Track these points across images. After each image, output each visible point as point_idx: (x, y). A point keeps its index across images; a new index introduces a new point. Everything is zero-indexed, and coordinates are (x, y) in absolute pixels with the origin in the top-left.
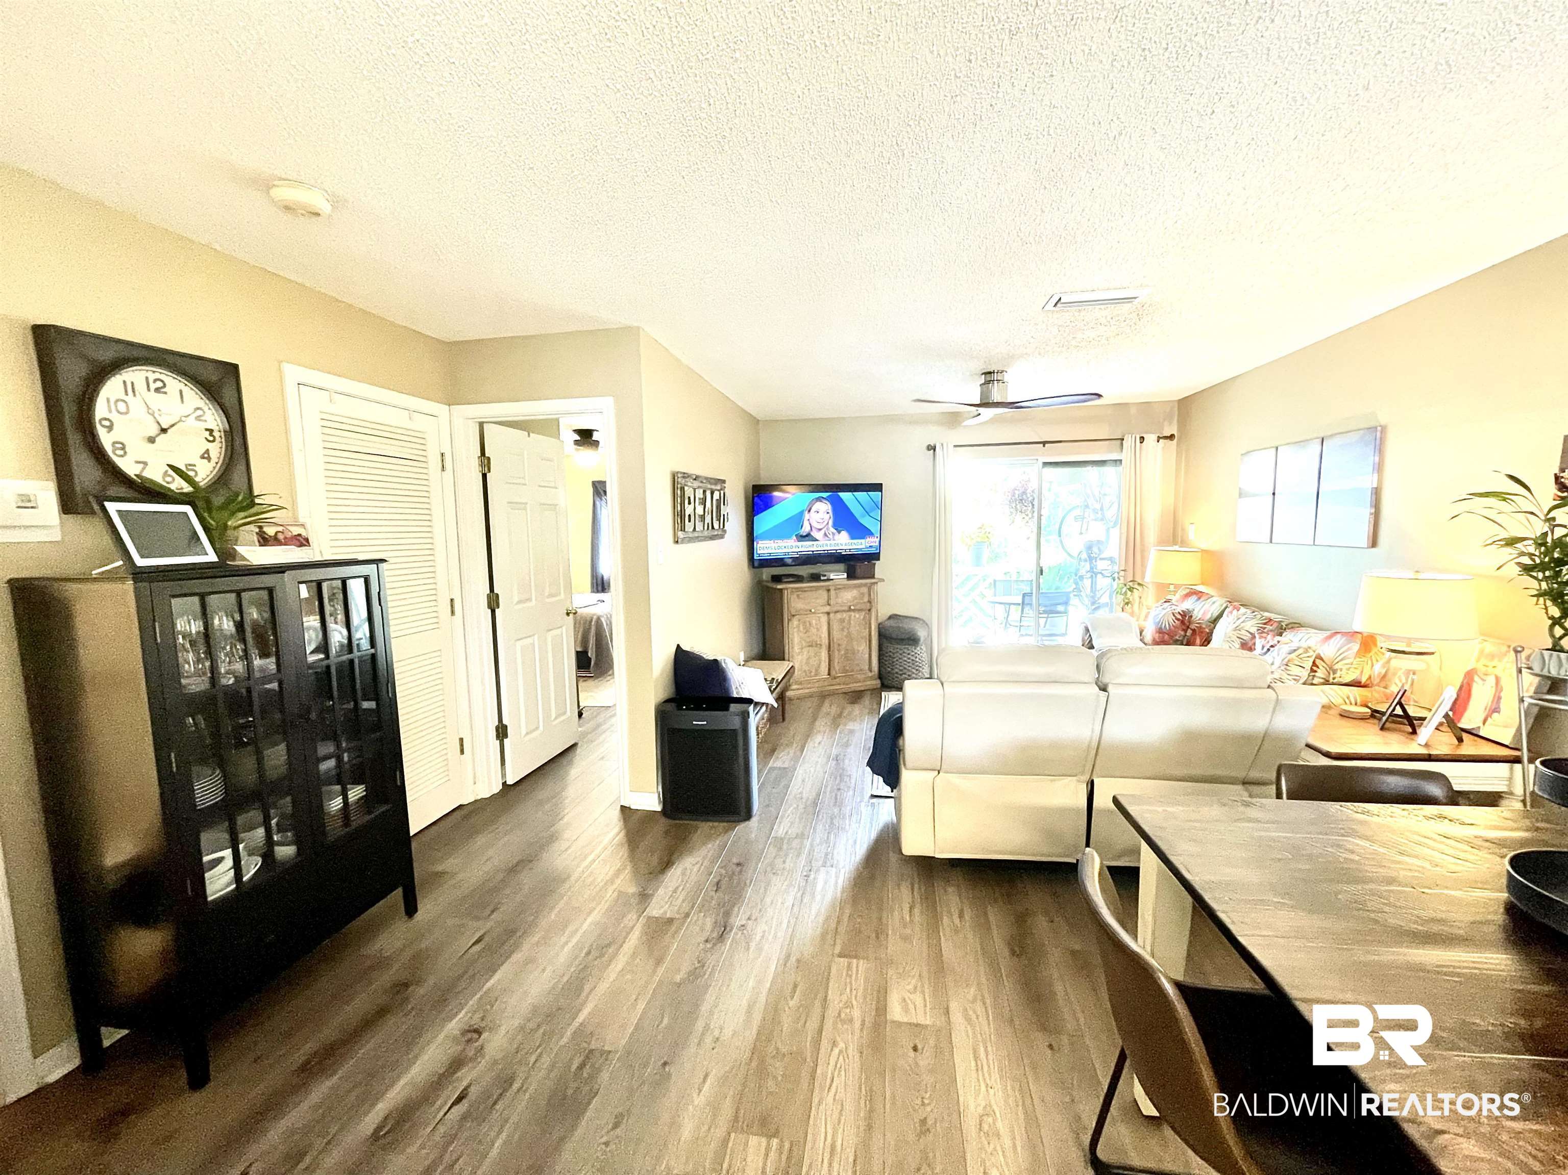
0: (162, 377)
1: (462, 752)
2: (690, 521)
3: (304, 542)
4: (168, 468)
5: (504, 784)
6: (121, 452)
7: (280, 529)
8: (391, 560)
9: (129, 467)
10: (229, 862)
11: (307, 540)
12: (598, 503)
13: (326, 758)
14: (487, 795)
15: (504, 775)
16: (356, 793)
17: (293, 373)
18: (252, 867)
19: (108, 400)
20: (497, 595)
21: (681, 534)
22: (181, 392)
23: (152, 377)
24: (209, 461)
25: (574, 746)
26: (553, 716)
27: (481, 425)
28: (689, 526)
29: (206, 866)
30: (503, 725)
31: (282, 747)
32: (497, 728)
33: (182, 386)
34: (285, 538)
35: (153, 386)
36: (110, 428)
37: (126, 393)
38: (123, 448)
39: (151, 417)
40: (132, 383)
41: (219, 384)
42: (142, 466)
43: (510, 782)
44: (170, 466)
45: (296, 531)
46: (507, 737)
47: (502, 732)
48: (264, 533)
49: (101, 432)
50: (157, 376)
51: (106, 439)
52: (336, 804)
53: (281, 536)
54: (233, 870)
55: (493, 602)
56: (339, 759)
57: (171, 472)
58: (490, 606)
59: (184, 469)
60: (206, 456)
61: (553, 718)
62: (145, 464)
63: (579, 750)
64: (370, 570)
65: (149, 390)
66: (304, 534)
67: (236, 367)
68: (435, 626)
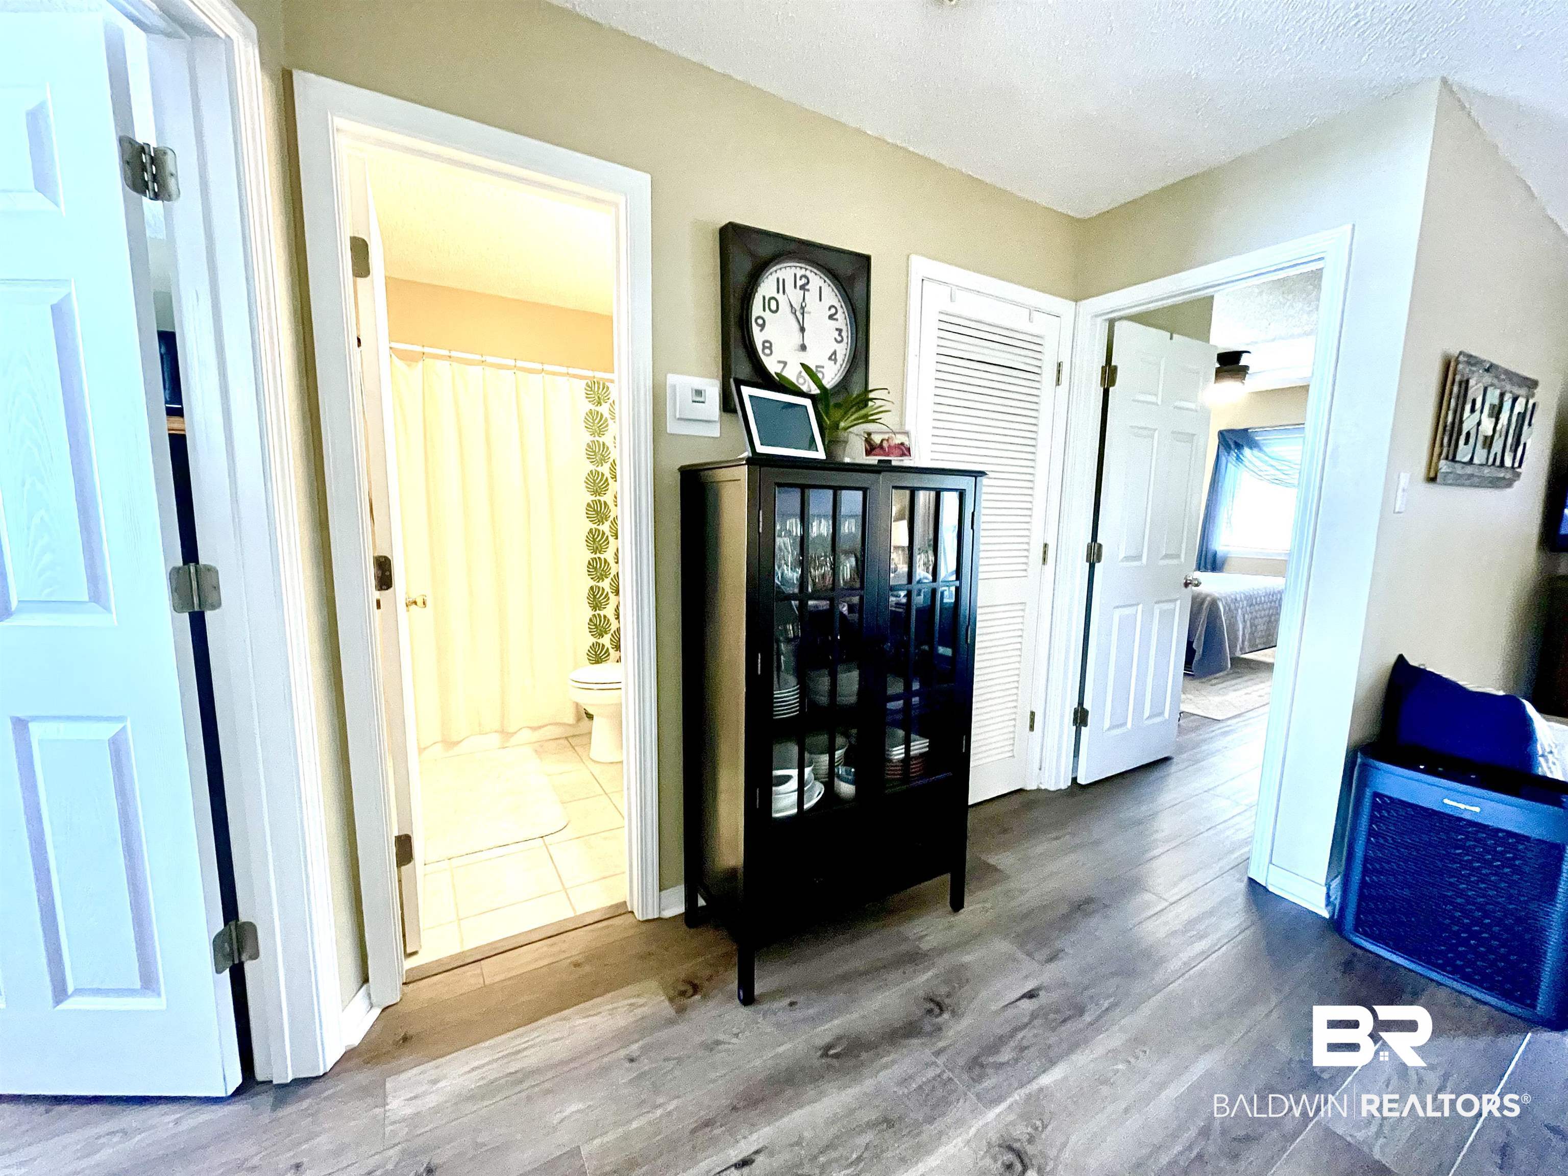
0: (808, 273)
1: (1032, 728)
2: (1466, 443)
3: (906, 453)
4: (801, 368)
5: (1074, 780)
6: (767, 351)
7: (886, 436)
8: (991, 475)
9: (772, 365)
10: (793, 784)
11: (909, 450)
12: (1223, 459)
13: (896, 698)
14: (1052, 788)
15: (1075, 768)
16: (919, 746)
17: (920, 266)
18: (815, 794)
19: (764, 298)
20: (1100, 546)
21: (1444, 465)
22: (820, 288)
23: (800, 273)
24: (835, 363)
25: (1166, 760)
26: (1147, 714)
27: (1111, 323)
28: (1463, 453)
29: (774, 781)
30: (1083, 708)
31: (855, 674)
32: (1076, 712)
33: (821, 283)
34: (889, 447)
35: (799, 283)
36: (762, 326)
37: (778, 292)
38: (770, 348)
39: (793, 316)
40: (784, 280)
41: (852, 279)
42: (782, 365)
43: (1082, 781)
44: (802, 364)
45: (898, 439)
46: (1086, 725)
47: (1081, 717)
48: (871, 439)
49: (755, 329)
50: (803, 272)
51: (758, 337)
52: (898, 753)
53: (885, 444)
54: (796, 793)
55: (1094, 554)
56: (908, 703)
57: (804, 374)
58: (1088, 559)
59: (814, 369)
60: (833, 357)
61: (1145, 717)
62: (785, 363)
63: (1173, 768)
64: (965, 483)
65: (795, 287)
66: (907, 443)
67: (868, 259)
68: (1024, 573)
